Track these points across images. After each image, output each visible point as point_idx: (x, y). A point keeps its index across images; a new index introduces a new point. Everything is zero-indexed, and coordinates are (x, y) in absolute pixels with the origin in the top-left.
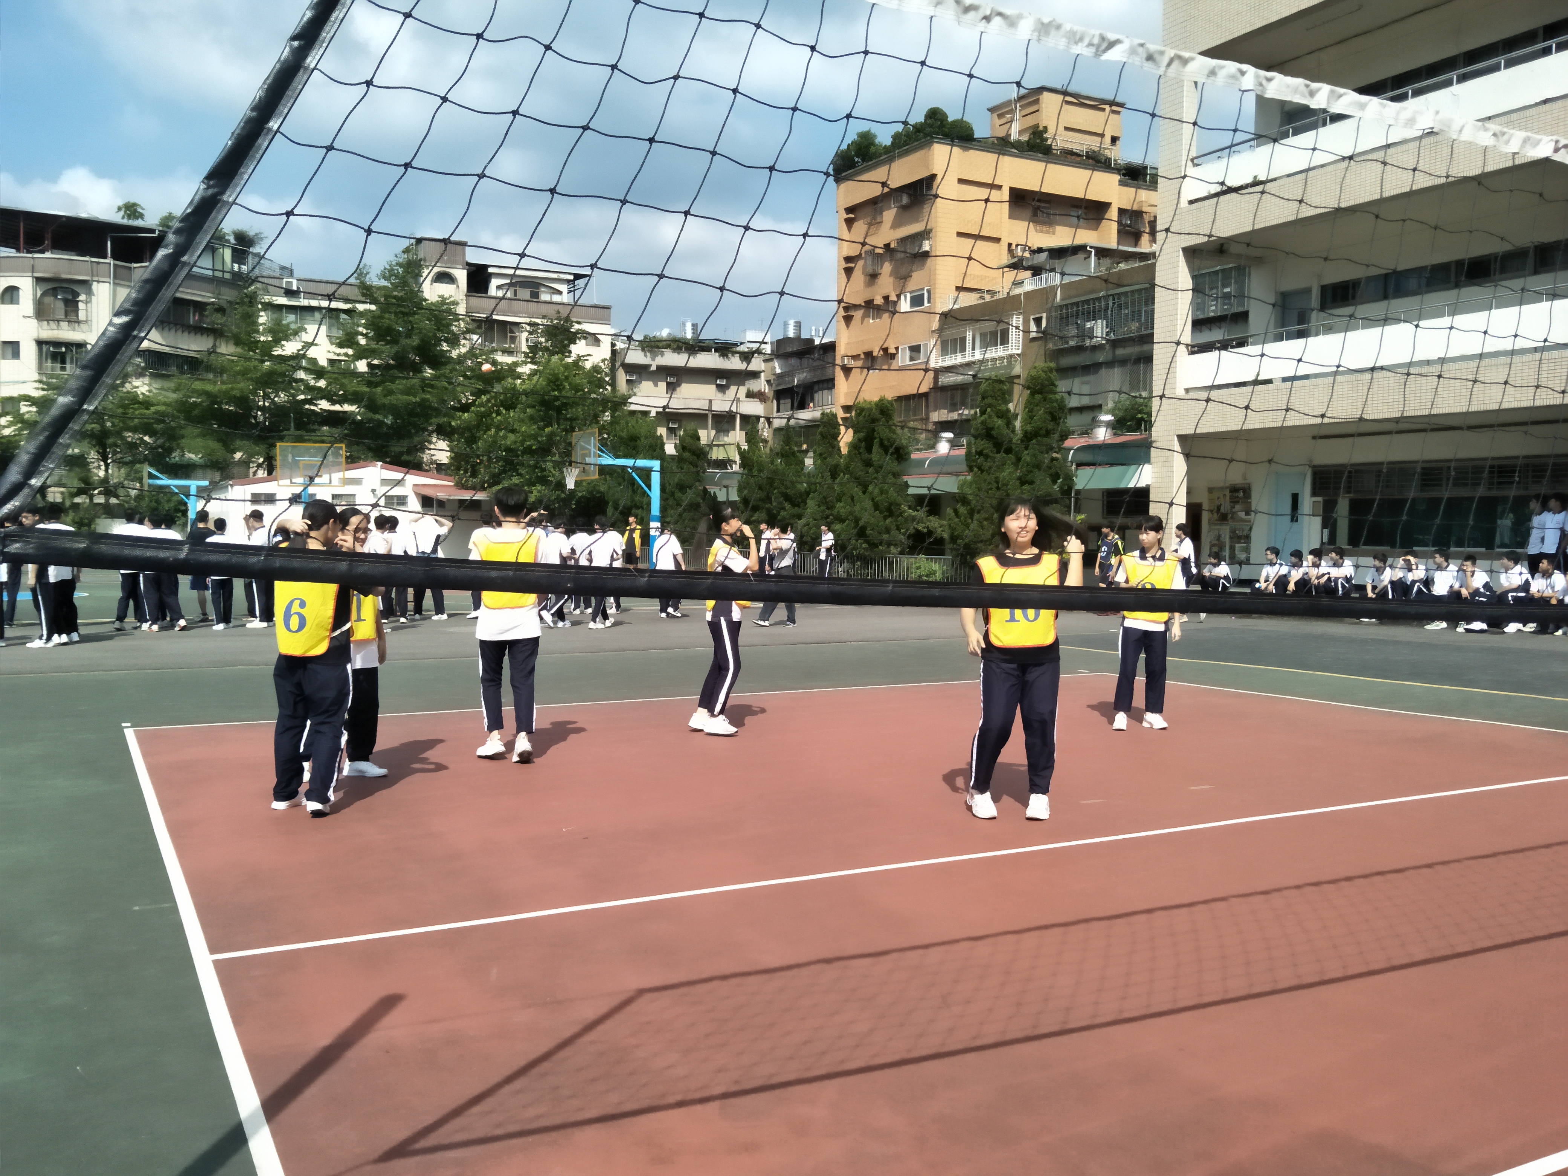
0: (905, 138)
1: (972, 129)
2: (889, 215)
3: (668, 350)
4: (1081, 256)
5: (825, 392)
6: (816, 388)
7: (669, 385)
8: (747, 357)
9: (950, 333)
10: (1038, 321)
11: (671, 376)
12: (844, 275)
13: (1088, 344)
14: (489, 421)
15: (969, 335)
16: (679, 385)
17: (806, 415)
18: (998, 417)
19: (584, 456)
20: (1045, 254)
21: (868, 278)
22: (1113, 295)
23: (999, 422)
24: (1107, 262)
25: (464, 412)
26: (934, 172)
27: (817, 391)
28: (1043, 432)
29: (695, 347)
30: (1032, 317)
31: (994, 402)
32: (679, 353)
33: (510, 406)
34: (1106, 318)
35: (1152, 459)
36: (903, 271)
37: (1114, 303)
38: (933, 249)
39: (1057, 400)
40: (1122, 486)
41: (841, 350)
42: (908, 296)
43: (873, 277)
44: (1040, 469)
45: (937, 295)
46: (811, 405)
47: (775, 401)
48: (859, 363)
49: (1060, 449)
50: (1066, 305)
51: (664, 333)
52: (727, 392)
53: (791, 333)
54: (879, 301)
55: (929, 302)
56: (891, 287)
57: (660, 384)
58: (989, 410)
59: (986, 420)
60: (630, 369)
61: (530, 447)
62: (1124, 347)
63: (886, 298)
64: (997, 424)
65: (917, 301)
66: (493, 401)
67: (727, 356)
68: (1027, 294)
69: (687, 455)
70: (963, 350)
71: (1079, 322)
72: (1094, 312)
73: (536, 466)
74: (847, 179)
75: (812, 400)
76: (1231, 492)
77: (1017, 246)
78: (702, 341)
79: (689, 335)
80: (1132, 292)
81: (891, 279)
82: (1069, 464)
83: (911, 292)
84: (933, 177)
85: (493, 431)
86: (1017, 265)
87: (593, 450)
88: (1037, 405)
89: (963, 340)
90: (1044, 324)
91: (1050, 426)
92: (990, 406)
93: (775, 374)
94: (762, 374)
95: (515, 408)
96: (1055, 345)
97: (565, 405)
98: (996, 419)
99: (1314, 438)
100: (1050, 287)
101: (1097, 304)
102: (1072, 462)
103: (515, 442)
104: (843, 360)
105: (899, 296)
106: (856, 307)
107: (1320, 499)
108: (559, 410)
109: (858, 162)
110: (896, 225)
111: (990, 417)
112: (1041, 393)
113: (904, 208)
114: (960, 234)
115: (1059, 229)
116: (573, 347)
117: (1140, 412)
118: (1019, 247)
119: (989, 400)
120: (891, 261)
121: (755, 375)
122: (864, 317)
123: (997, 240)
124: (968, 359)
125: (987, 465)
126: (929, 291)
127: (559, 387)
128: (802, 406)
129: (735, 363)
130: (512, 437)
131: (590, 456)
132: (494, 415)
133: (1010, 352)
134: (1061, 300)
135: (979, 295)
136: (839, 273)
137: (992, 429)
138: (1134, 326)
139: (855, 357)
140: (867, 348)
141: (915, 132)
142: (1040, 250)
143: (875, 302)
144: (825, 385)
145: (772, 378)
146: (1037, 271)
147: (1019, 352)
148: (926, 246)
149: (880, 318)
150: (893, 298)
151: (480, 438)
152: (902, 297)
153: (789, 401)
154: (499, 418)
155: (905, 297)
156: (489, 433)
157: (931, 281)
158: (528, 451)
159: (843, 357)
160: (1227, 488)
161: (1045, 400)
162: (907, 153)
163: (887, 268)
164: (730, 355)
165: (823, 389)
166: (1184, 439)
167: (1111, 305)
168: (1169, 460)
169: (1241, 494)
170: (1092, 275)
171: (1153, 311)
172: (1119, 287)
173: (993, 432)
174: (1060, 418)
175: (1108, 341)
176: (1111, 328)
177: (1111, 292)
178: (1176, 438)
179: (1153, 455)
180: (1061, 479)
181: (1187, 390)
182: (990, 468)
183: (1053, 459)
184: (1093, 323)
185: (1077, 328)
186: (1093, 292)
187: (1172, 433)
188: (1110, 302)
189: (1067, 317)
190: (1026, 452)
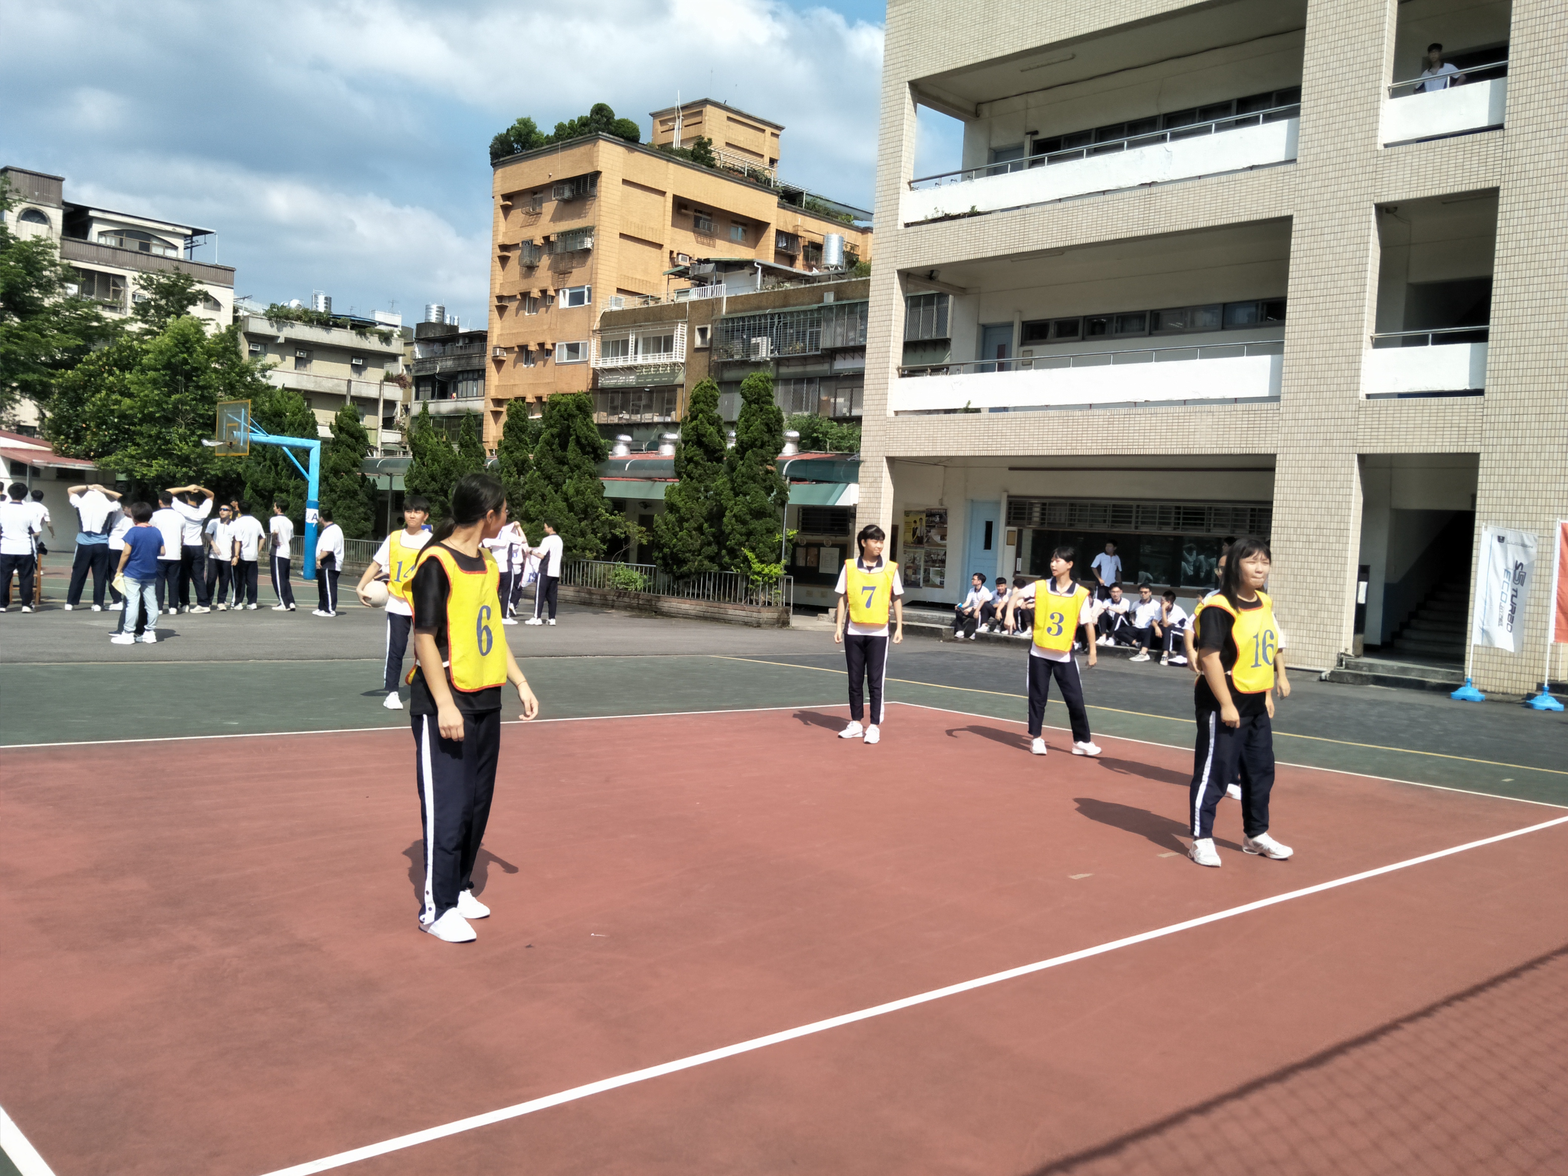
0: (569, 131)
1: (638, 131)
2: (549, 207)
3: (299, 323)
4: (747, 271)
5: (470, 383)
6: (460, 377)
7: (299, 360)
8: (386, 338)
9: (614, 335)
10: (703, 332)
11: (301, 350)
12: (499, 264)
13: (753, 360)
14: (99, 382)
15: (632, 339)
16: (310, 362)
17: (446, 406)
18: (710, 424)
19: (231, 430)
20: (712, 266)
21: (525, 269)
22: (779, 314)
23: (712, 429)
24: (772, 280)
25: (67, 369)
26: (599, 169)
27: (461, 381)
28: (758, 443)
29: (327, 322)
30: (697, 327)
31: (705, 408)
32: (311, 327)
33: (125, 367)
34: (771, 335)
35: (861, 479)
36: (562, 266)
37: (779, 322)
38: (595, 247)
39: (773, 412)
40: (830, 503)
41: (493, 340)
42: (568, 292)
43: (530, 269)
44: (755, 482)
45: (598, 295)
46: (454, 395)
47: (414, 388)
48: (513, 356)
49: (775, 461)
50: (733, 319)
51: (294, 304)
52: (363, 373)
53: (433, 318)
54: (536, 293)
55: (589, 300)
56: (550, 282)
57: (287, 358)
58: (701, 415)
59: (697, 425)
60: (253, 338)
61: (152, 414)
62: (788, 366)
63: (544, 292)
64: (709, 431)
65: (577, 298)
66: (104, 359)
67: (365, 335)
68: (692, 303)
69: (344, 436)
70: (625, 352)
71: (745, 337)
72: (760, 328)
73: (158, 436)
74: (504, 164)
75: (455, 389)
76: (927, 516)
77: (678, 254)
78: (336, 317)
79: (321, 309)
80: (798, 312)
81: (550, 273)
82: (784, 478)
83: (570, 289)
84: (597, 174)
85: (104, 393)
86: (682, 274)
87: (243, 423)
88: (753, 415)
89: (626, 343)
90: (709, 336)
91: (766, 437)
92: (702, 411)
93: (415, 360)
94: (401, 358)
95: (131, 370)
96: (719, 357)
97: (196, 369)
98: (708, 426)
99: (1008, 468)
100: (716, 299)
101: (763, 321)
102: (786, 476)
103: (132, 408)
104: (495, 352)
105: (557, 291)
106: (512, 298)
107: (1013, 529)
108: (188, 376)
109: (517, 149)
110: (556, 218)
111: (702, 423)
113: (567, 202)
114: (622, 235)
115: (719, 242)
116: (191, 308)
117: (815, 431)
118: (680, 256)
119: (701, 406)
120: (550, 254)
121: (394, 357)
122: (518, 310)
123: (660, 246)
124: (630, 363)
125: (697, 472)
126: (589, 290)
127: (190, 351)
128: (443, 394)
129: (373, 343)
130: (127, 401)
131: (239, 430)
132: (106, 375)
133: (674, 360)
134: (727, 313)
135: (643, 300)
136: (493, 261)
137: (704, 436)
138: (799, 346)
139: (508, 350)
140: (521, 341)
141: (580, 126)
142: (707, 261)
143: (532, 295)
144: (471, 376)
145: (411, 363)
146: (701, 281)
147: (683, 361)
148: (588, 243)
149: (537, 312)
150: (551, 292)
151: (87, 400)
152: (561, 292)
153: (430, 388)
154: (111, 378)
155: (564, 293)
156: (98, 396)
157: (592, 278)
158: (149, 419)
159: (495, 348)
160: (923, 512)
161: (761, 410)
162: (570, 146)
163: (545, 261)
164: (368, 335)
165: (467, 380)
166: (892, 461)
167: (776, 323)
168: (877, 481)
169: (938, 519)
170: (758, 292)
171: (818, 333)
172: (785, 306)
173: (704, 439)
174: (776, 431)
175: (772, 359)
176: (776, 346)
177: (777, 311)
178: (885, 460)
179: (860, 474)
180: (775, 493)
181: (897, 413)
182: (700, 476)
183: (768, 472)
184: (759, 340)
185: (743, 343)
186: (759, 308)
187: (881, 454)
188: (776, 320)
189: (733, 331)
190: (741, 462)
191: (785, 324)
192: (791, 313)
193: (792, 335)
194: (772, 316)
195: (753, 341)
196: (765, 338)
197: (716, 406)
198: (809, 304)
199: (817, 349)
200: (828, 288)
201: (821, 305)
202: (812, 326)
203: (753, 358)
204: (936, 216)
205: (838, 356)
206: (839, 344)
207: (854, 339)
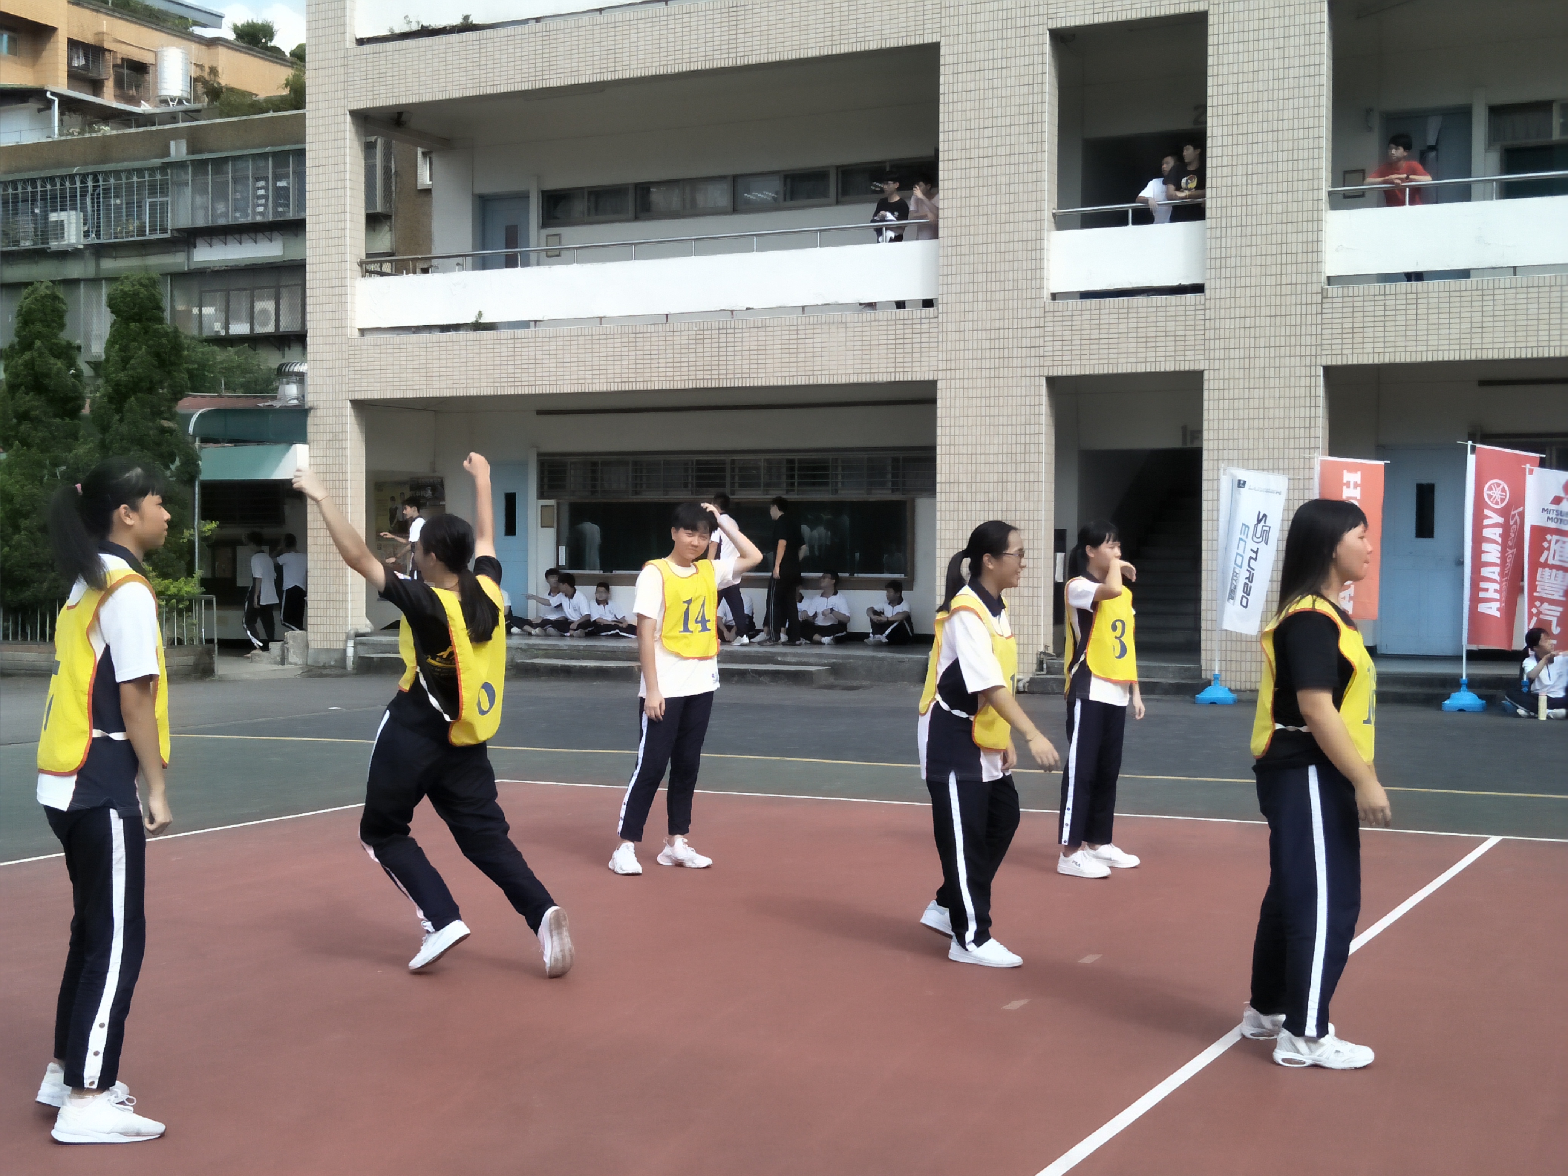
4: (36, 105)
13: (54, 248)
18: (54, 355)
22: (95, 175)
23: (57, 363)
24: (77, 119)
28: (145, 385)
31: (45, 329)
34: (83, 209)
35: (310, 437)
37: (96, 187)
39: (166, 334)
40: (265, 476)
44: (142, 447)
49: (173, 416)
50: (14, 182)
58: (38, 343)
59: (32, 360)
62: (115, 257)
64: (55, 368)
72: (63, 197)
80: (128, 171)
82: (191, 439)
88: (134, 340)
91: (157, 376)
98: (52, 360)
99: (540, 413)
101: (67, 186)
102: (194, 436)
107: (552, 502)
111: (41, 355)
112: (140, 321)
125: (39, 435)
137: (47, 375)
138: (134, 225)
160: (406, 483)
161: (146, 333)
166: (361, 406)
167: (90, 189)
168: (337, 438)
169: (429, 493)
170: (56, 137)
171: (164, 205)
172: (104, 162)
173: (46, 381)
174: (172, 364)
175: (87, 246)
176: (93, 226)
177: (91, 169)
178: (349, 404)
179: (310, 428)
180: (177, 463)
181: (363, 331)
182: (43, 440)
183: (163, 431)
184: (63, 216)
185: (35, 221)
186: (58, 165)
187: (342, 396)
188: (90, 184)
189: (16, 202)
190: (117, 417)
191: (106, 191)
192: (117, 174)
193: (118, 208)
194: (84, 177)
195: (54, 217)
196: (73, 213)
197: (62, 326)
198: (145, 158)
199: (164, 230)
200: (175, 134)
201: (166, 160)
202: (153, 193)
203: (54, 245)
204: (405, 29)
205: (199, 242)
206: (200, 223)
207: (226, 214)
